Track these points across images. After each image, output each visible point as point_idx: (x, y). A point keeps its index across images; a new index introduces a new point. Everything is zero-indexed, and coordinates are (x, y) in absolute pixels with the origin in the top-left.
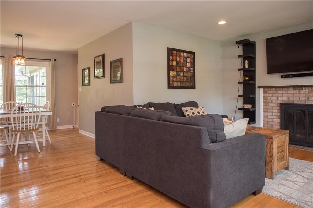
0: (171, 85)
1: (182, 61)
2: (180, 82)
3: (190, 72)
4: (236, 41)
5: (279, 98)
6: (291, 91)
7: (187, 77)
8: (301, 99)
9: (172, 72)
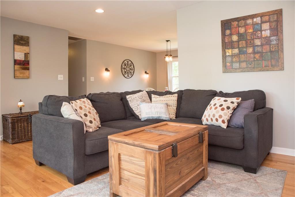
0: (228, 68)
1: (251, 31)
2: (246, 61)
3: (270, 45)
7: (263, 53)
9: (230, 51)
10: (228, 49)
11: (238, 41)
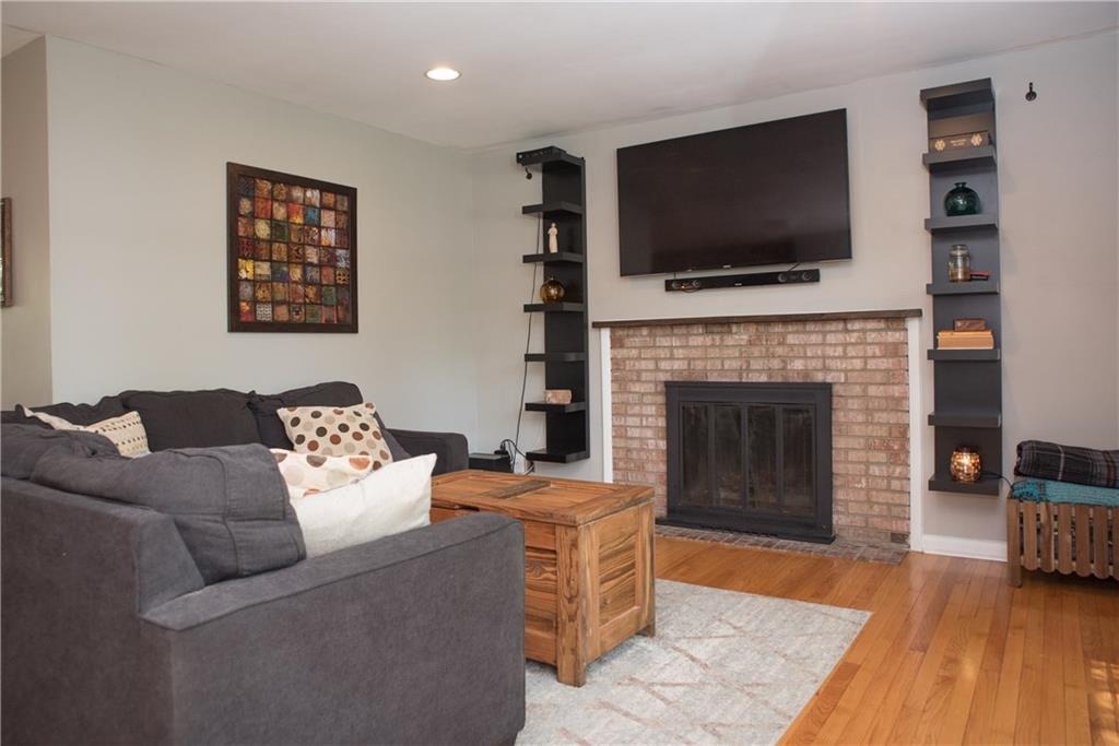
0: (243, 319)
1: (299, 220)
2: (288, 304)
3: (335, 268)
4: (518, 154)
5: (664, 365)
6: (698, 339)
7: (322, 286)
8: (726, 367)
9: (249, 265)
10: (245, 258)
11: (270, 242)
